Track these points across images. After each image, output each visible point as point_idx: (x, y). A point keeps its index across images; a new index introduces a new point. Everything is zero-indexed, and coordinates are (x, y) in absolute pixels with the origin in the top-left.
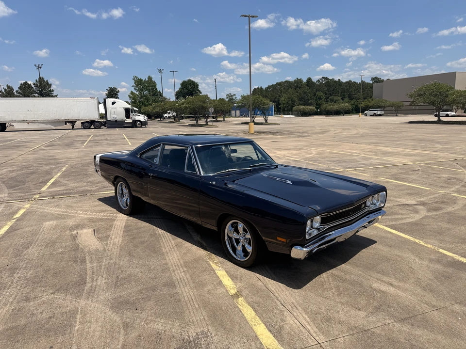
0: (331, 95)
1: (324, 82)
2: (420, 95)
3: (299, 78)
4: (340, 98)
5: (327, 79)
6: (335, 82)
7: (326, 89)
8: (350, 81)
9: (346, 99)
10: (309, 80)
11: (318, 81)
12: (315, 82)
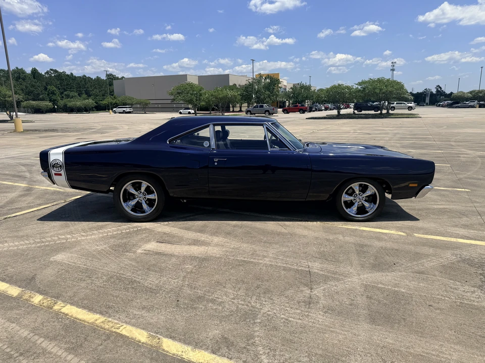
0: (66, 91)
1: (53, 75)
2: (179, 93)
3: (19, 68)
4: (76, 94)
5: (56, 71)
6: (68, 75)
7: (59, 83)
8: (84, 76)
9: (84, 96)
10: (34, 71)
11: (47, 73)
12: (43, 73)
